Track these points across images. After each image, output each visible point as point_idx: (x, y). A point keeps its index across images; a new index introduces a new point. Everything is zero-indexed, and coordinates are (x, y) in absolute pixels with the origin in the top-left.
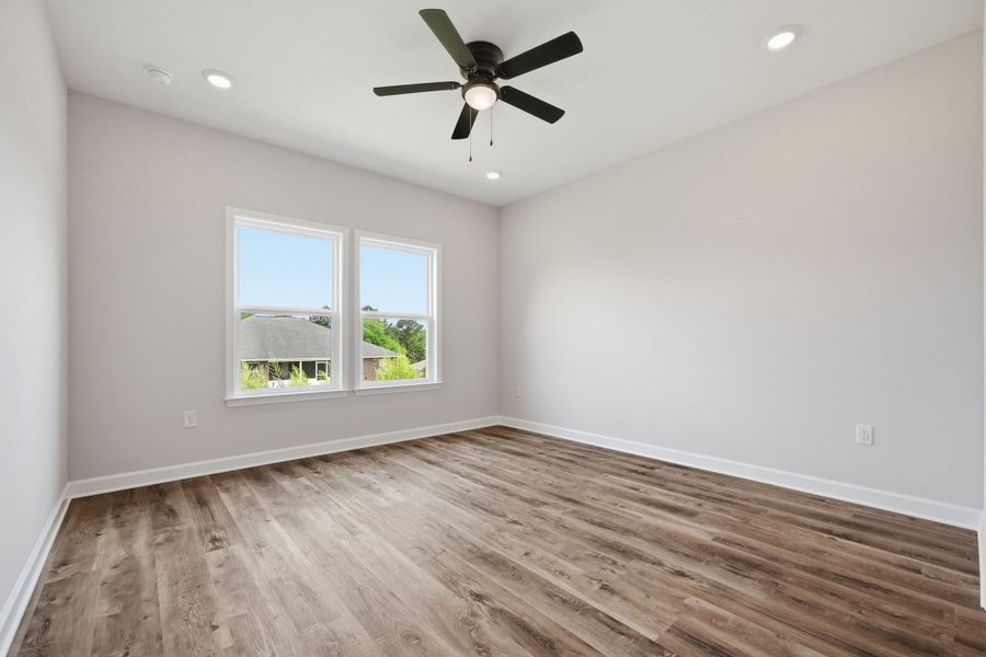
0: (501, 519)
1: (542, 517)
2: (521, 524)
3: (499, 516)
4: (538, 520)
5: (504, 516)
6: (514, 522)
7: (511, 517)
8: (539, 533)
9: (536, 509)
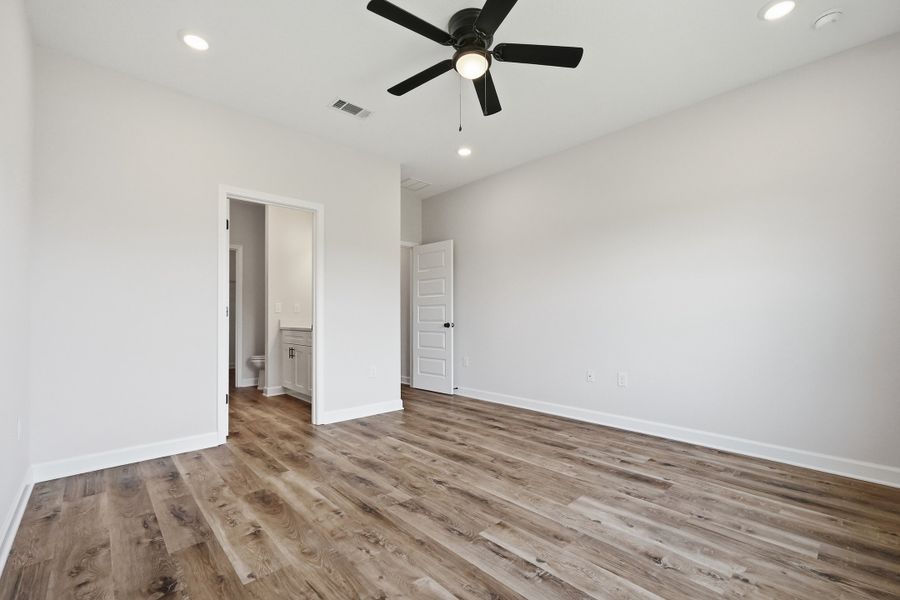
0: (453, 486)
1: (413, 489)
2: (435, 481)
3: (454, 489)
4: (418, 485)
5: (450, 489)
6: (440, 482)
7: (442, 488)
8: (421, 474)
9: (415, 497)
